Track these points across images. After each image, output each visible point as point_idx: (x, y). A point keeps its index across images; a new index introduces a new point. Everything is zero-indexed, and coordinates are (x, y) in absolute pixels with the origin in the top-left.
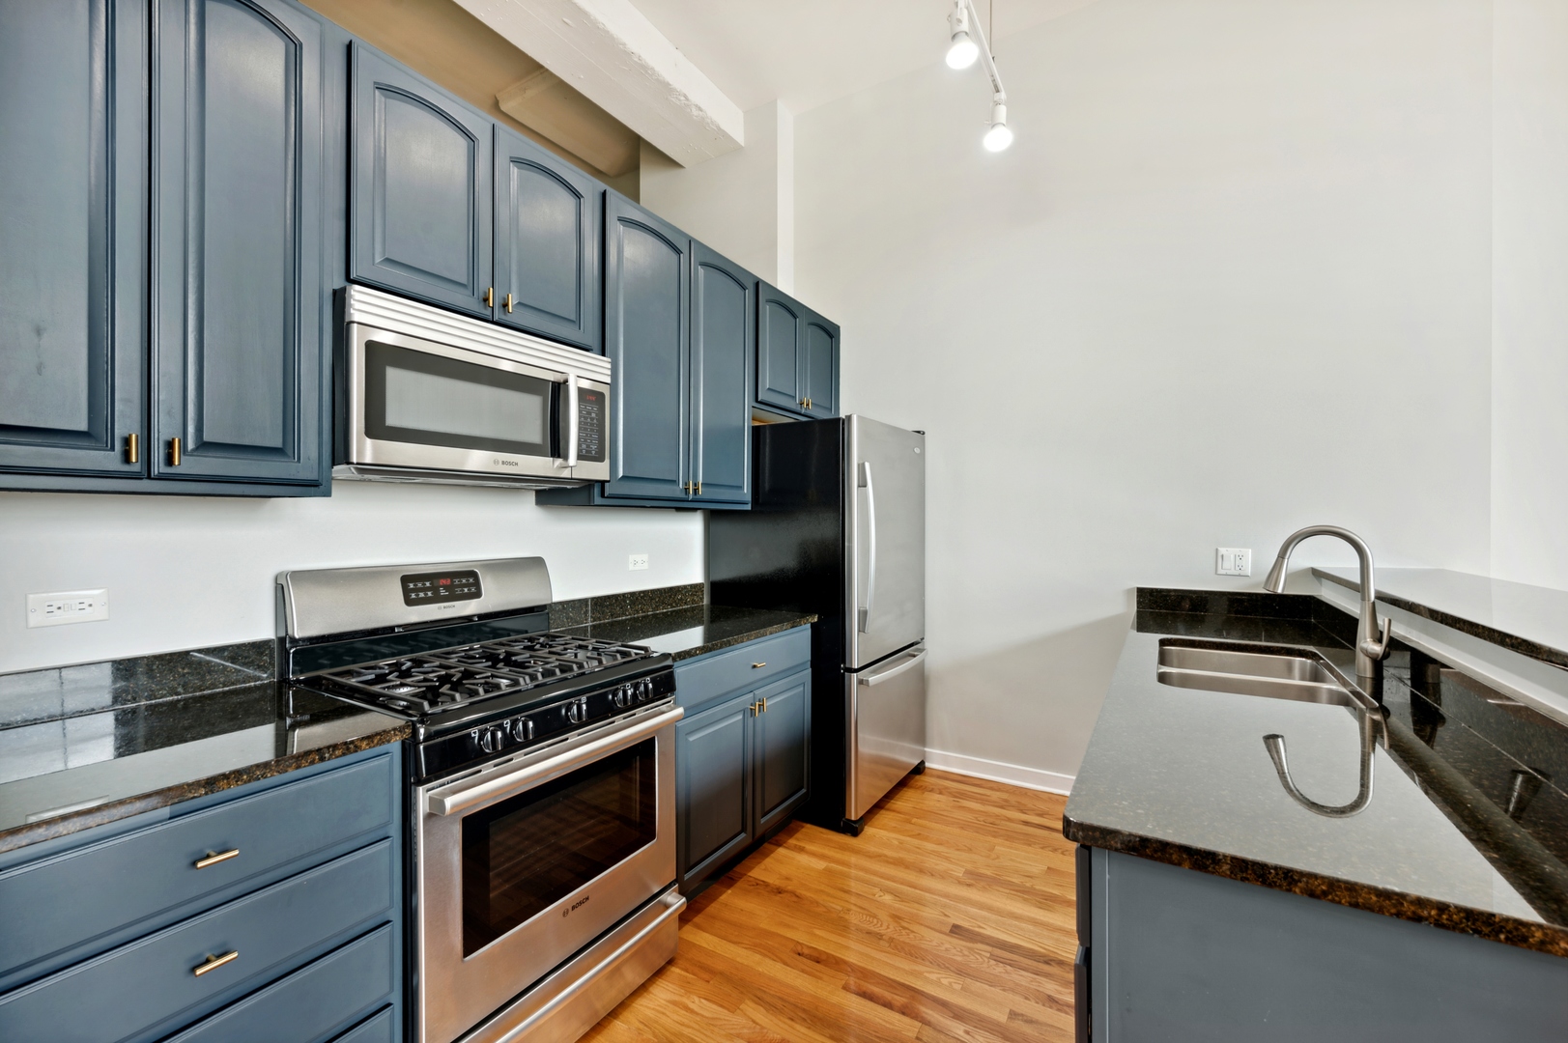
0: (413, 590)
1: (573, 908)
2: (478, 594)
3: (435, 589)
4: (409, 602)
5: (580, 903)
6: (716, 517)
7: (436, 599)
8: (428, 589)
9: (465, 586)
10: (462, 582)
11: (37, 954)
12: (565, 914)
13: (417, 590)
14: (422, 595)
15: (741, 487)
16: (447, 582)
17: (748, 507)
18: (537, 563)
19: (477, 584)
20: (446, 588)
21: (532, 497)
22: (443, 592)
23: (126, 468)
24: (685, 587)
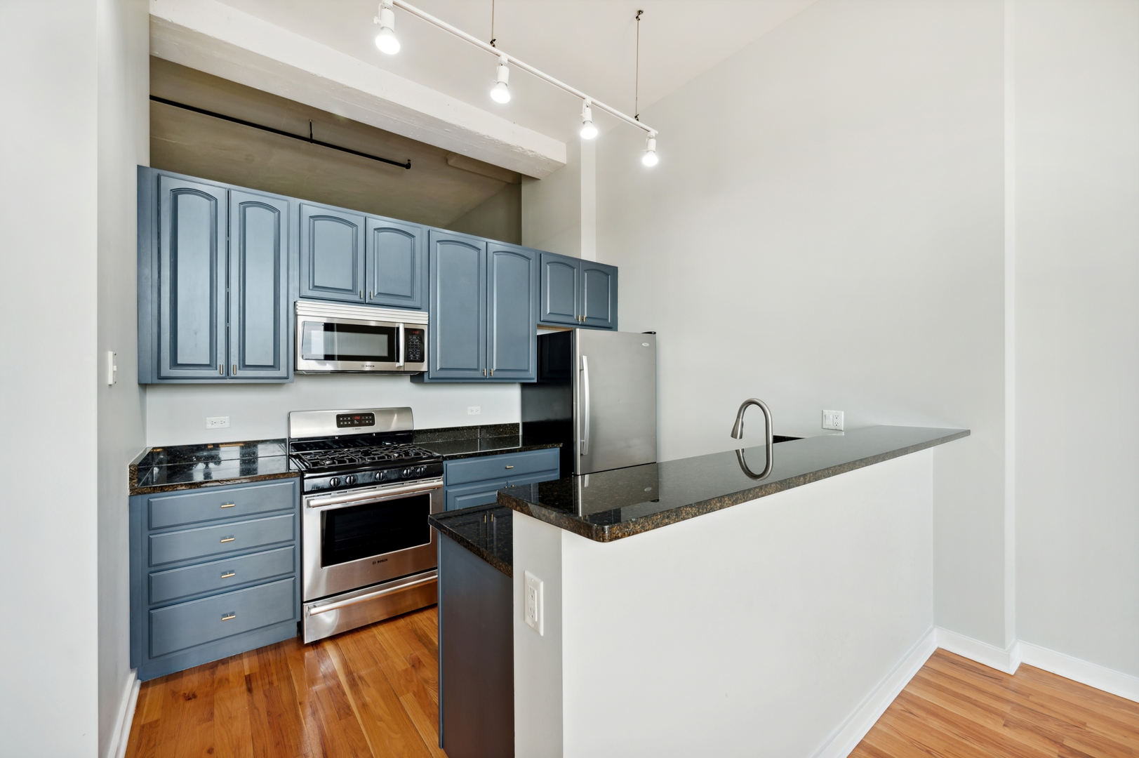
0: (342, 421)
1: (378, 562)
2: (373, 424)
3: (352, 421)
4: (339, 426)
5: (383, 561)
6: (525, 386)
7: (353, 425)
8: (349, 421)
9: (367, 420)
10: (367, 418)
11: (179, 523)
12: (374, 563)
13: (343, 421)
14: (346, 423)
15: (527, 371)
16: (359, 418)
17: (535, 381)
18: (408, 410)
19: (373, 419)
20: (357, 420)
21: (409, 379)
22: (356, 422)
23: (221, 376)
24: (505, 425)
